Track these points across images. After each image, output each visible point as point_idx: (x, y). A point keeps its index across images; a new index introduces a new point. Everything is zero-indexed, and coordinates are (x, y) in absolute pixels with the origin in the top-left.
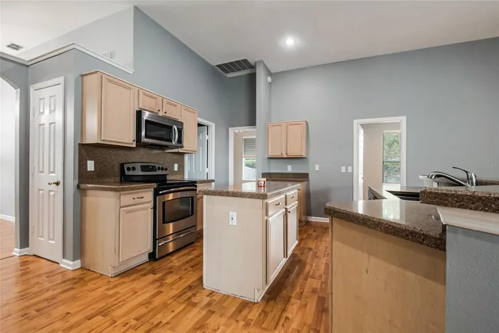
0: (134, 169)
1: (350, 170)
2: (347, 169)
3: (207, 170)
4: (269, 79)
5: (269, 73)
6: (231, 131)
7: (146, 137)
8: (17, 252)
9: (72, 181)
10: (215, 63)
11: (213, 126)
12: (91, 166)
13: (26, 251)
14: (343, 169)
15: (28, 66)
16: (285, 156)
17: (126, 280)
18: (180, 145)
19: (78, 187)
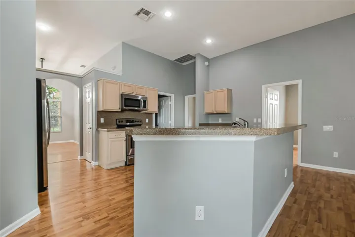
0: (122, 122)
1: (259, 121)
2: (257, 120)
3: (170, 122)
4: (207, 63)
5: (207, 59)
6: (187, 98)
7: (125, 106)
8: (79, 157)
9: (94, 127)
10: (173, 59)
11: (173, 96)
12: (102, 120)
13: (82, 157)
14: (255, 121)
15: (82, 78)
16: (215, 113)
17: (111, 171)
18: (145, 109)
19: (97, 130)
